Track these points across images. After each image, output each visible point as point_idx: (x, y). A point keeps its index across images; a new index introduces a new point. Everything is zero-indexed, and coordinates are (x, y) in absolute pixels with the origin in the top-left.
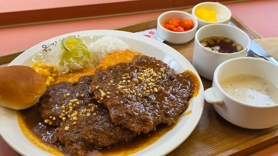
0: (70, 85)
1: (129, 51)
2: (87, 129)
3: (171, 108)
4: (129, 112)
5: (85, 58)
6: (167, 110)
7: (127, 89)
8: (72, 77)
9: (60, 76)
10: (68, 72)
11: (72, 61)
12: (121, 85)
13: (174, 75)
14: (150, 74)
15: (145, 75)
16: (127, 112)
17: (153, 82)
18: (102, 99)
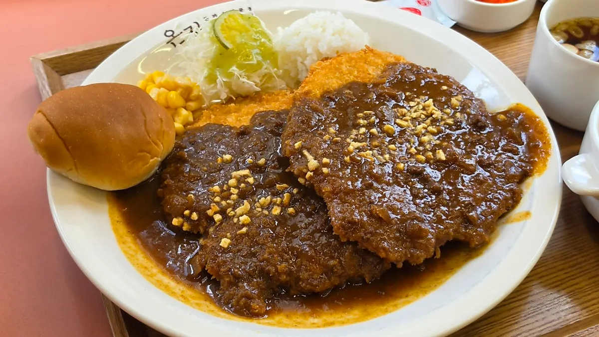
0: (232, 134)
1: (372, 51)
2: (274, 247)
3: (478, 202)
4: (376, 213)
5: (267, 67)
6: (470, 207)
7: (371, 152)
8: (235, 112)
9: (208, 108)
10: (225, 99)
11: (236, 73)
12: (355, 140)
13: (486, 116)
14: (424, 112)
15: (414, 115)
16: (371, 211)
17: (434, 134)
18: (311, 177)
